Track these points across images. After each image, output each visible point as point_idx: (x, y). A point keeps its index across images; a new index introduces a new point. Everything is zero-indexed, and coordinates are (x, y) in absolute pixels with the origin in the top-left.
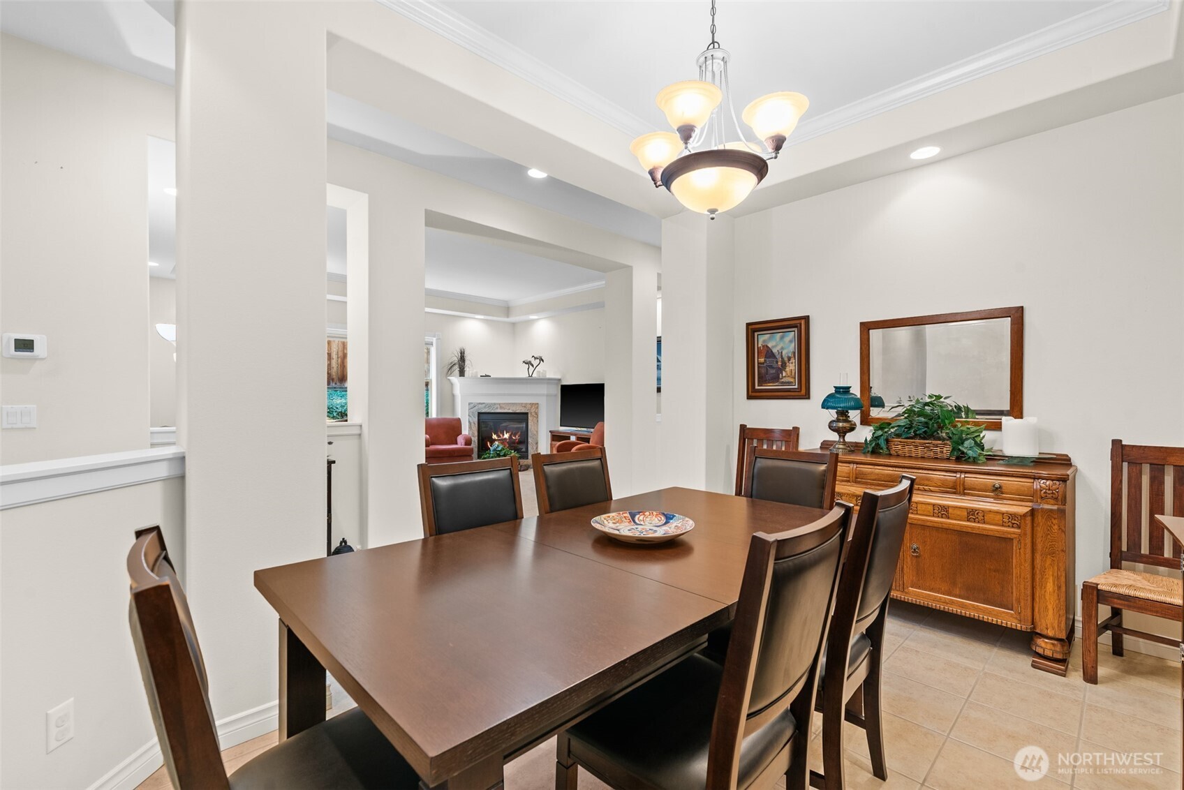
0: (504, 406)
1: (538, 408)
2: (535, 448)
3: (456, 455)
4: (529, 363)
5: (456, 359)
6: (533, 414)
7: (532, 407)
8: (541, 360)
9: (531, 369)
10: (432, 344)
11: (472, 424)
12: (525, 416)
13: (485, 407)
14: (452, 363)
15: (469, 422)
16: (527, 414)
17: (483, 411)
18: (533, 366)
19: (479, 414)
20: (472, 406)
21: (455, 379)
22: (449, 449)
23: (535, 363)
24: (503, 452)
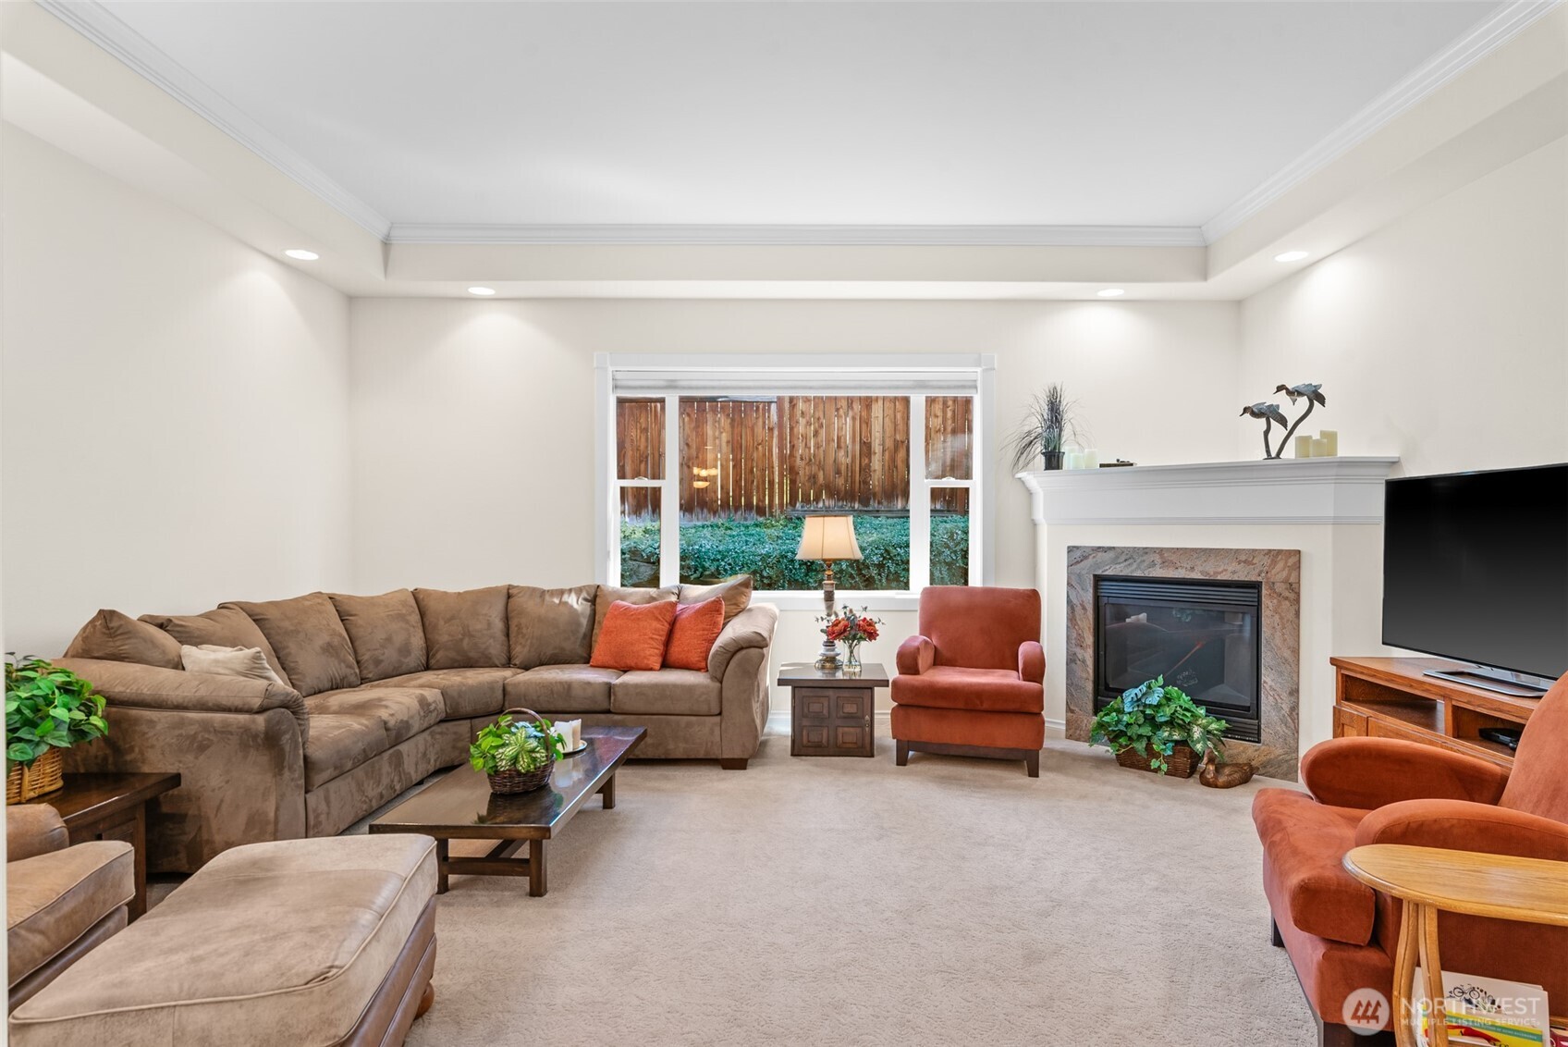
0: (1173, 558)
1: (1297, 566)
2: (1286, 708)
3: (985, 706)
4: (1268, 414)
5: (1035, 423)
6: (1280, 587)
7: (1274, 563)
8: (1316, 397)
9: (1278, 432)
10: (976, 387)
11: (1079, 610)
12: (1248, 595)
13: (1115, 561)
14: (1029, 433)
15: (1069, 602)
16: (1256, 586)
17: (1109, 572)
18: (1283, 421)
19: (1098, 580)
20: (1077, 556)
21: (1036, 477)
22: (971, 685)
23: (1292, 410)
24: (1168, 711)
